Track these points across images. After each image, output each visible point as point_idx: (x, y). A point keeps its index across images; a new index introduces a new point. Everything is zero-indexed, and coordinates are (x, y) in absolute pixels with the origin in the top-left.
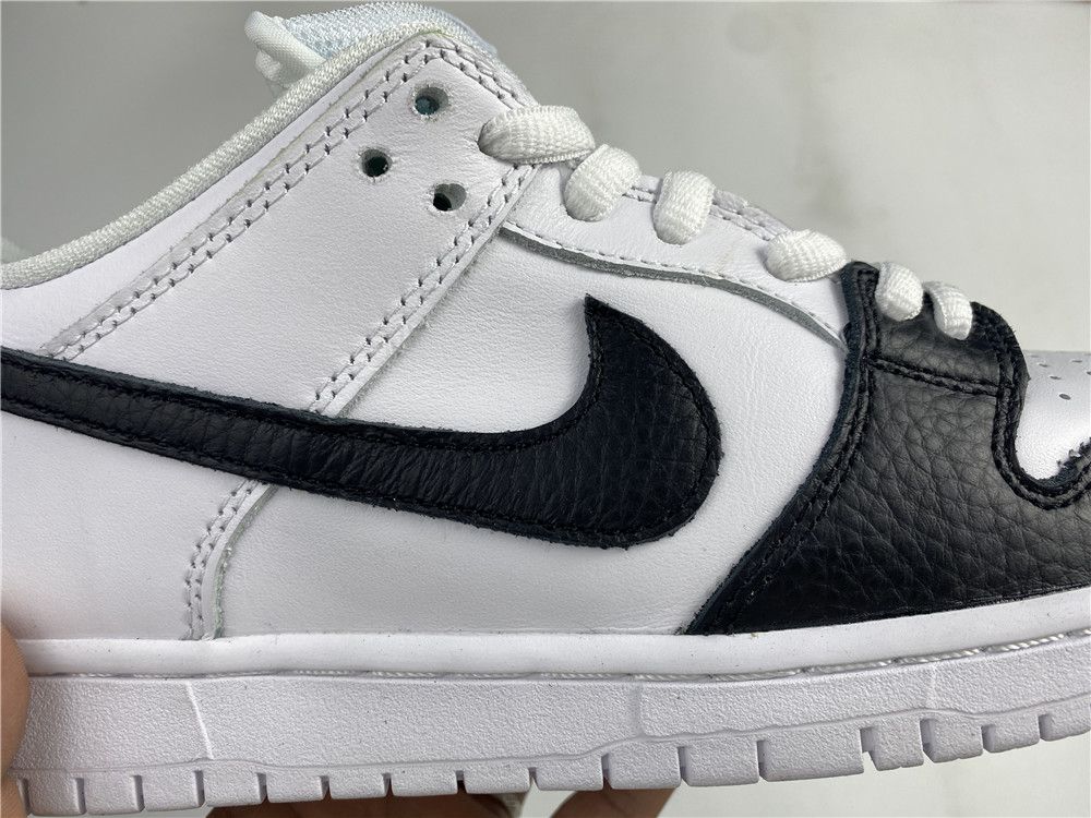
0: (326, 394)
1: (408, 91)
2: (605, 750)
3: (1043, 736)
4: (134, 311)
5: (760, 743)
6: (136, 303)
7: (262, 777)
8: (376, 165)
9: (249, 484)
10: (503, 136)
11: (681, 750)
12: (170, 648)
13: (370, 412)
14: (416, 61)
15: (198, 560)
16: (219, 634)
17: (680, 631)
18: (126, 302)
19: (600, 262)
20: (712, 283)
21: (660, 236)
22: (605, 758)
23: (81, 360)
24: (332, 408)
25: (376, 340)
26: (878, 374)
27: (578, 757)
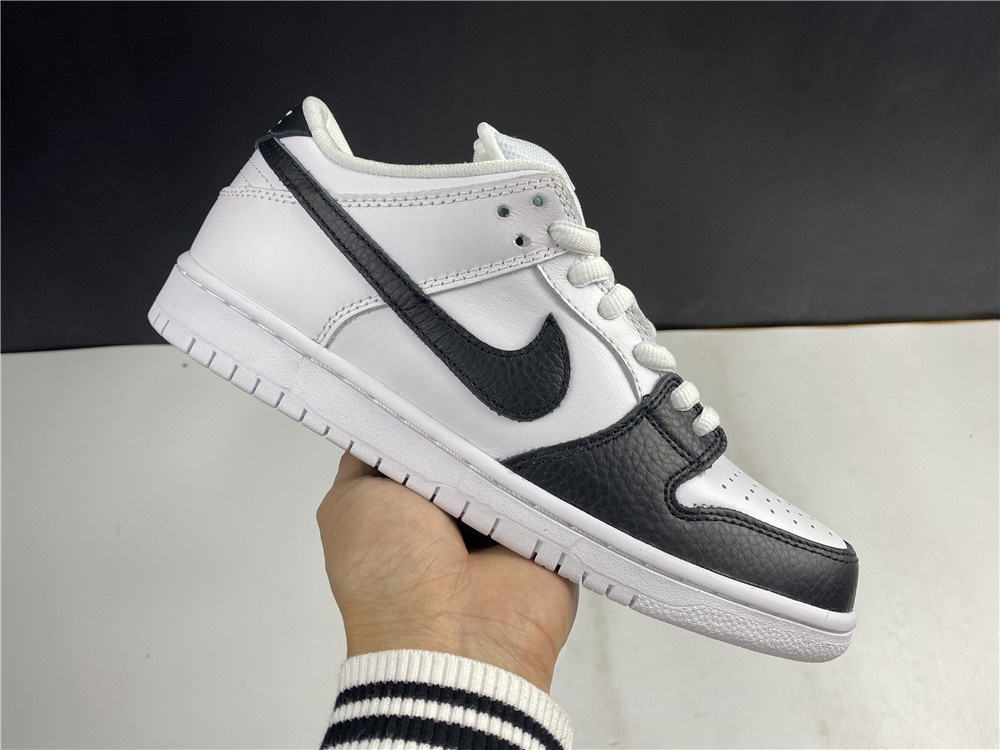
0: (428, 284)
1: (533, 192)
2: (439, 485)
3: (630, 605)
4: (379, 205)
5: (498, 520)
6: (382, 203)
7: (305, 411)
8: (504, 212)
9: (379, 298)
10: (557, 230)
11: (468, 503)
12: (306, 341)
13: (439, 301)
14: (544, 184)
15: (339, 314)
16: (327, 346)
17: (498, 460)
18: (376, 201)
19: (565, 304)
20: (604, 341)
21: (598, 310)
22: (438, 489)
23: (346, 209)
24: (427, 291)
25: (461, 276)
26: (645, 419)
27: (426, 481)
